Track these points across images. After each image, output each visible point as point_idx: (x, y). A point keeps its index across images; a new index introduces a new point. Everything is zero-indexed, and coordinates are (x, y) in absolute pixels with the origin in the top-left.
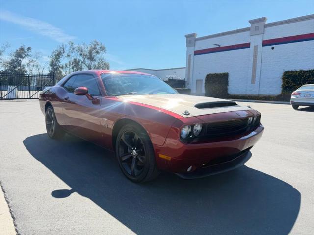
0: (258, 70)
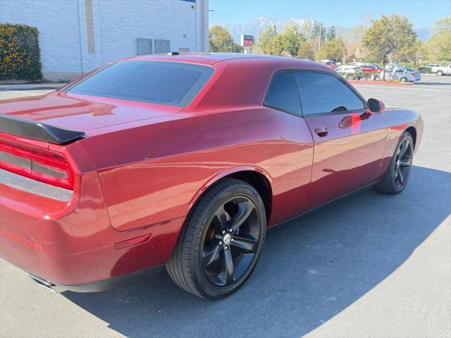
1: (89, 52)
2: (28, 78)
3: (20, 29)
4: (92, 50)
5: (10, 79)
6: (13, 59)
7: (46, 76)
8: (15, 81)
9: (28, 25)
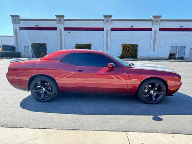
0: (63, 43)
1: (153, 51)
2: (133, 58)
3: (133, 45)
4: (154, 50)
5: (129, 58)
6: (130, 53)
7: (138, 58)
8: (130, 59)
9: (136, 44)
